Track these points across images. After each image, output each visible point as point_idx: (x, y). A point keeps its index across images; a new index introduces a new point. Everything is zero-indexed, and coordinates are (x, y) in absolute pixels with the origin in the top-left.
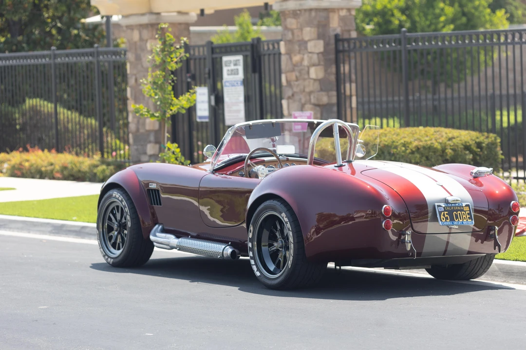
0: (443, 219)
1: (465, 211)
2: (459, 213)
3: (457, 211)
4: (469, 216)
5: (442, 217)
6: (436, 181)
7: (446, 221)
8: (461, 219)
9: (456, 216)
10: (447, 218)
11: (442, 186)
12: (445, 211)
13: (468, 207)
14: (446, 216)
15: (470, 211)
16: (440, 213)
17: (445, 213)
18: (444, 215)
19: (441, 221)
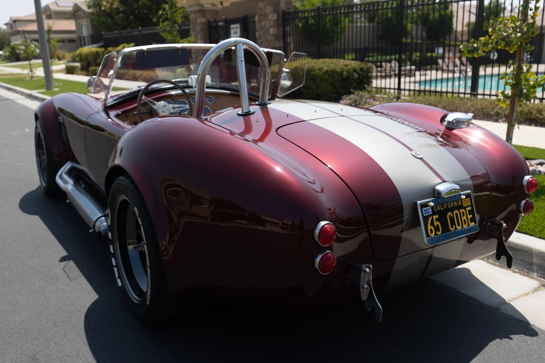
0: (432, 232)
1: (465, 208)
2: (456, 214)
3: (452, 210)
4: (471, 216)
5: (430, 227)
6: (411, 150)
7: (436, 234)
8: (459, 225)
9: (452, 219)
10: (437, 229)
11: (421, 159)
12: (434, 213)
13: (469, 199)
14: (436, 223)
15: (472, 206)
16: (426, 219)
17: (435, 217)
18: (432, 224)
19: (428, 236)
